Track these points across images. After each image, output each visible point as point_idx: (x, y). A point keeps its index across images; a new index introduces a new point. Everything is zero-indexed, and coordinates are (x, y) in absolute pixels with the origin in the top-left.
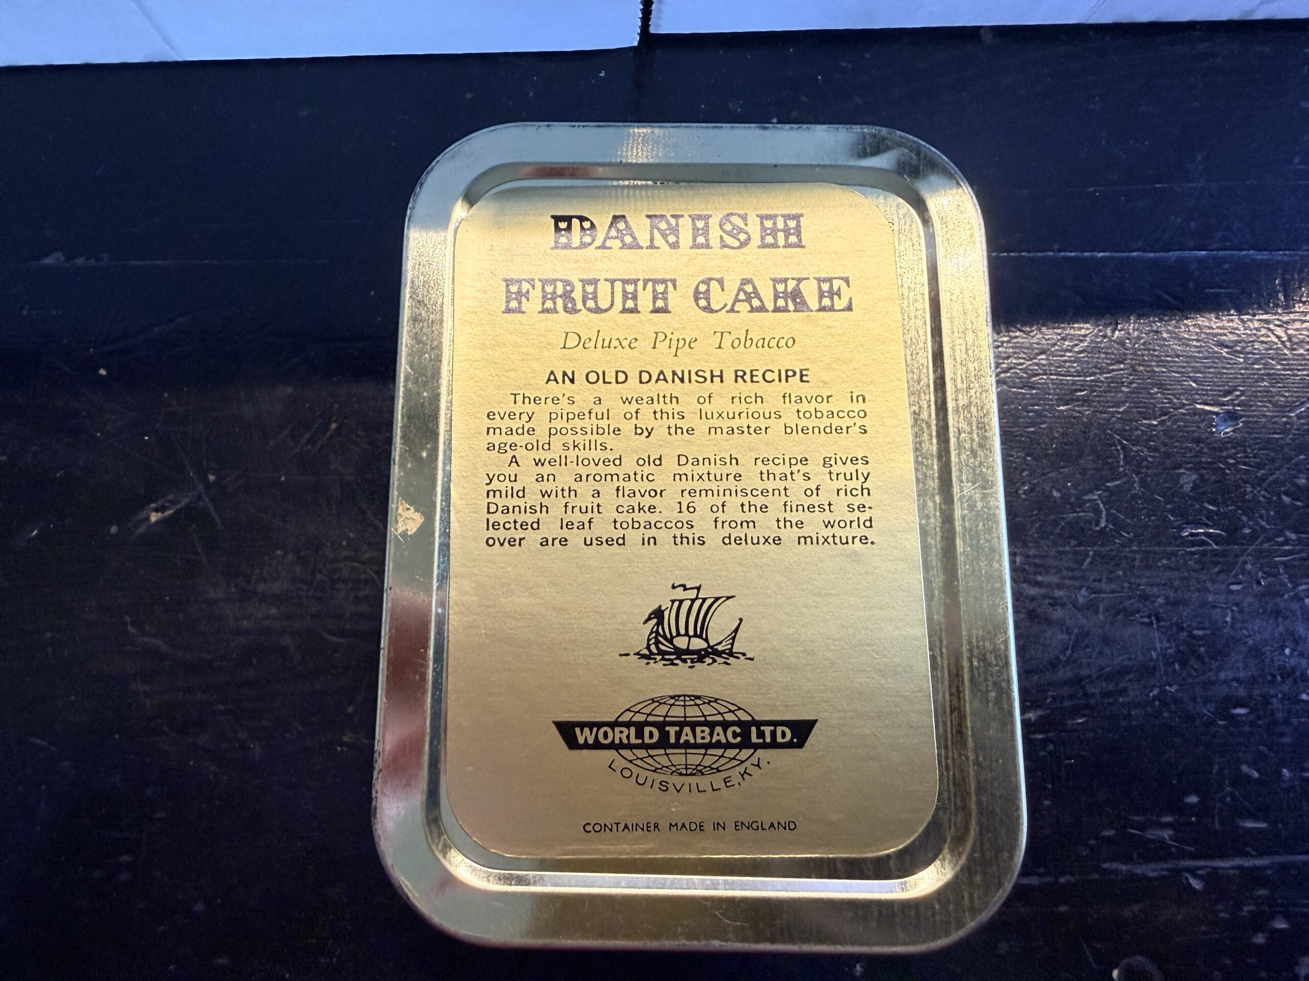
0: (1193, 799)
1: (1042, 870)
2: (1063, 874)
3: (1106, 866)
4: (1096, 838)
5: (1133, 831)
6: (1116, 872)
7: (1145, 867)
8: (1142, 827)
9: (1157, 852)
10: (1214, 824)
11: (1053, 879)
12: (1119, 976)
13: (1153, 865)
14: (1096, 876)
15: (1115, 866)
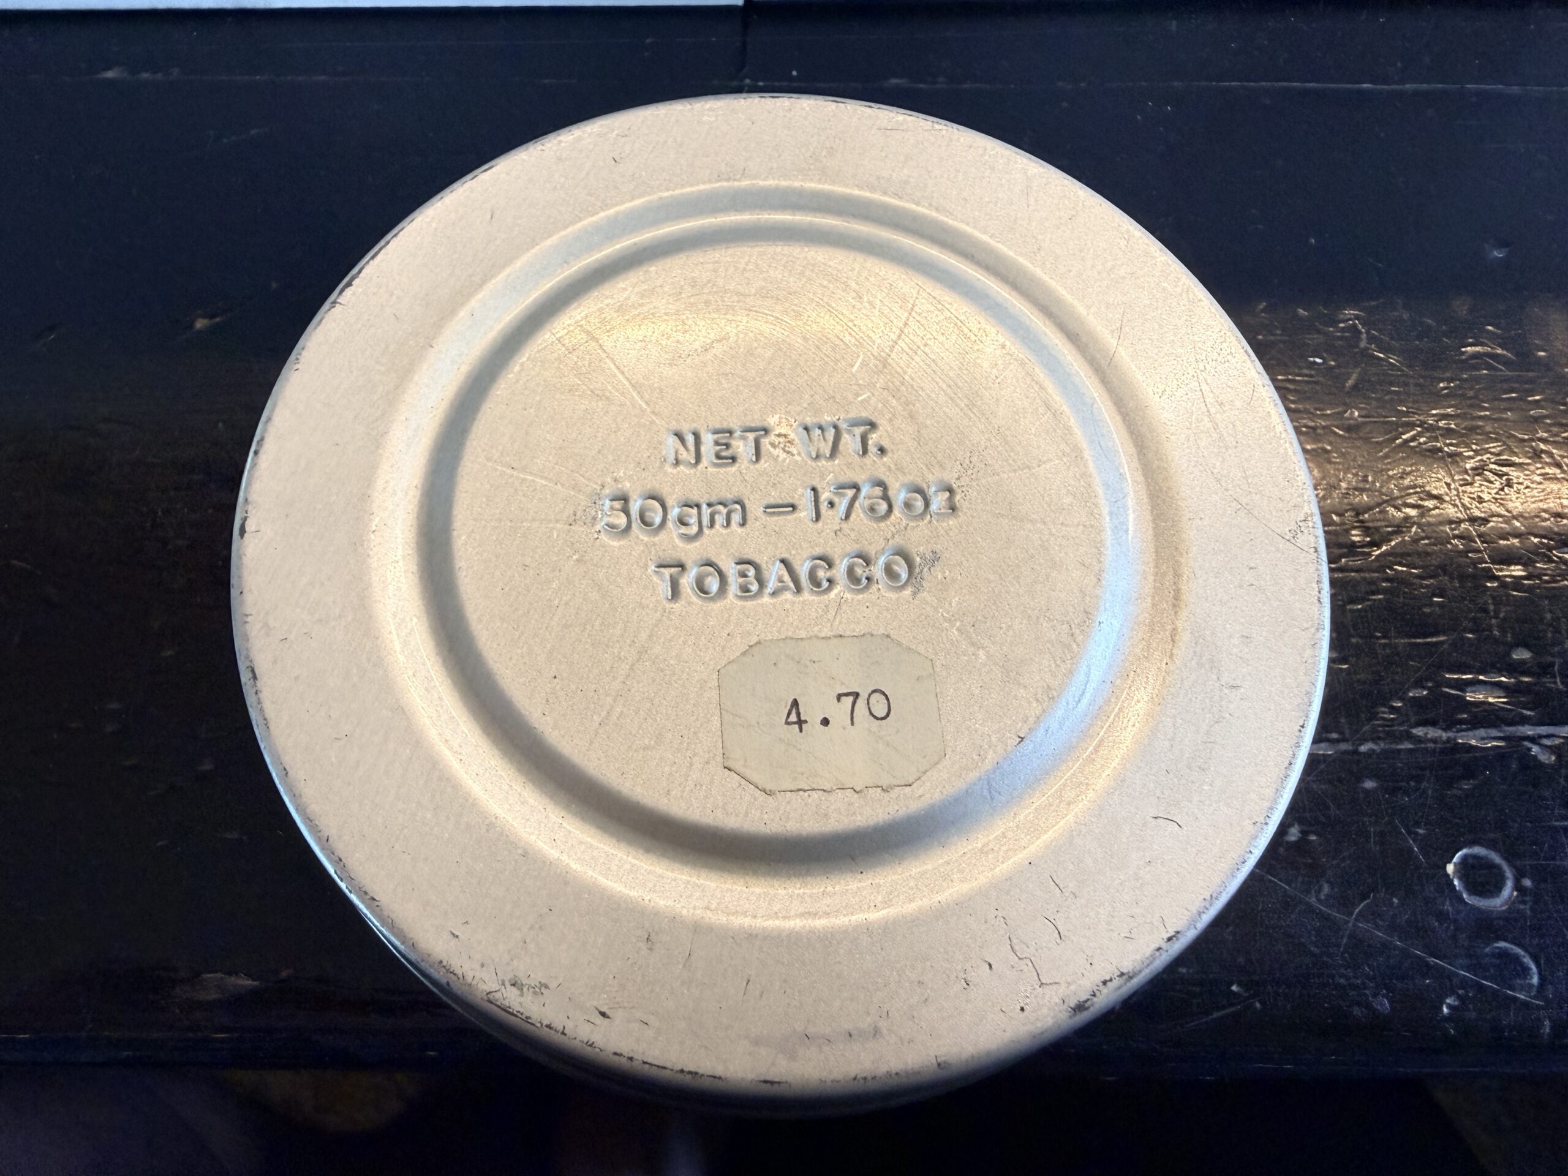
0: (1521, 655)
1: (1334, 736)
2: (1364, 740)
3: (1419, 731)
4: (1401, 699)
5: (1447, 690)
6: (1434, 741)
7: (1471, 733)
8: (1462, 686)
9: (1485, 717)
10: (1555, 683)
11: (1351, 748)
12: (1454, 873)
13: (1482, 732)
14: (1408, 745)
15: (1433, 733)
